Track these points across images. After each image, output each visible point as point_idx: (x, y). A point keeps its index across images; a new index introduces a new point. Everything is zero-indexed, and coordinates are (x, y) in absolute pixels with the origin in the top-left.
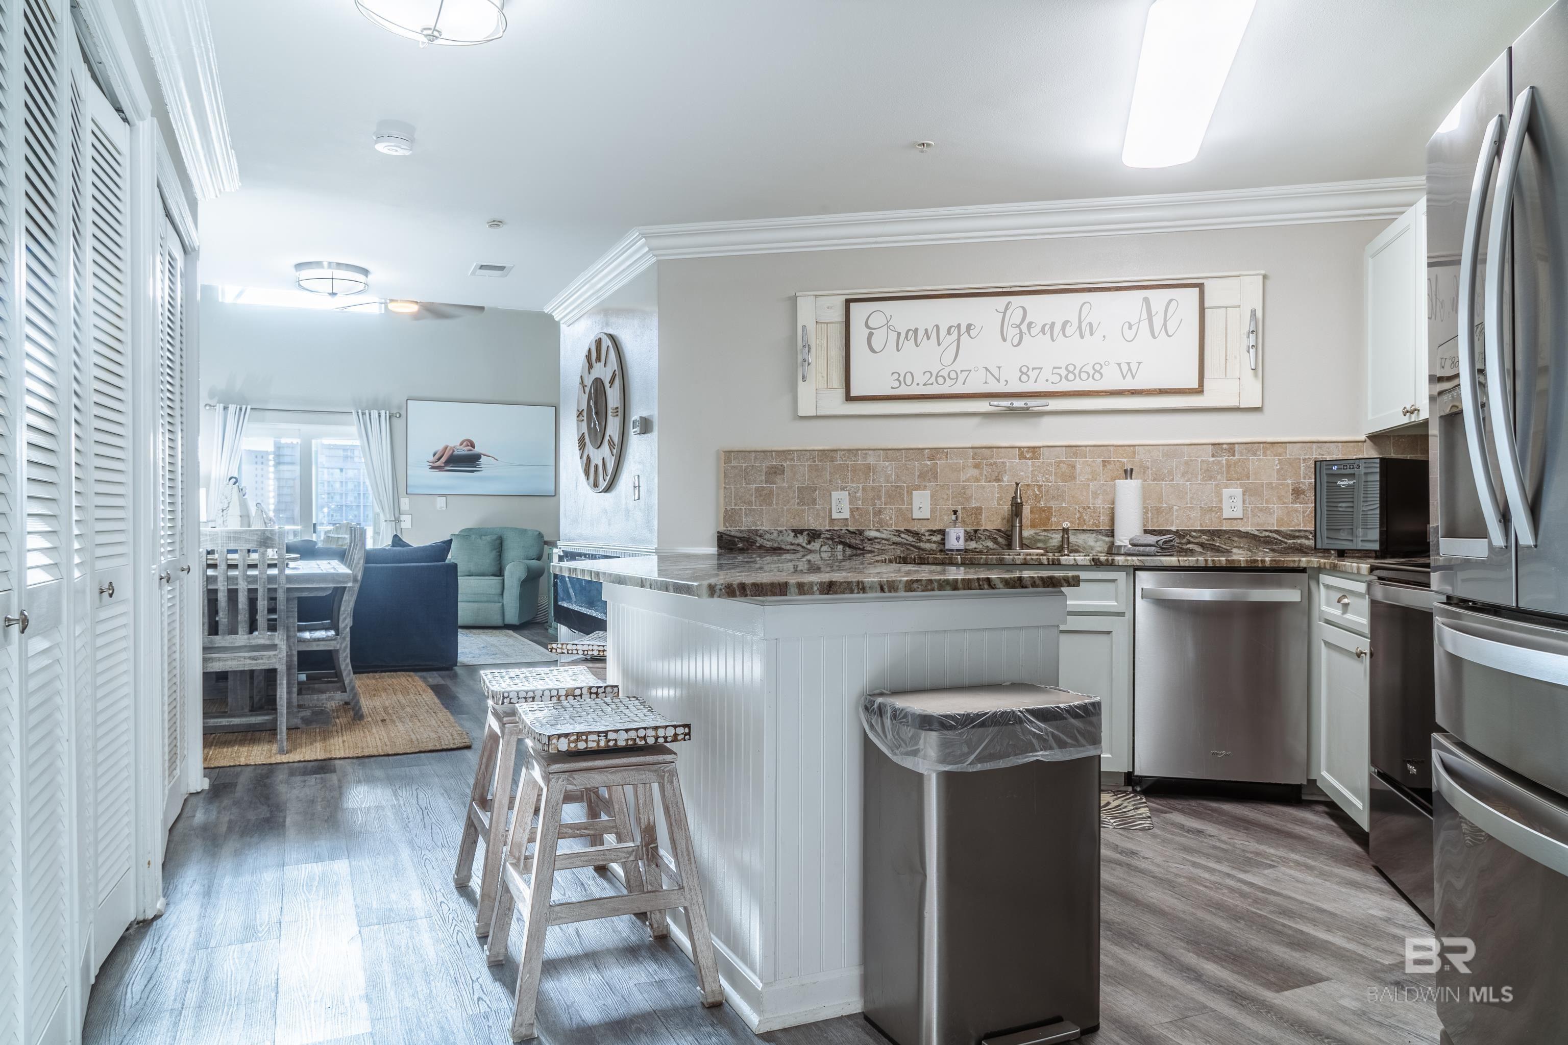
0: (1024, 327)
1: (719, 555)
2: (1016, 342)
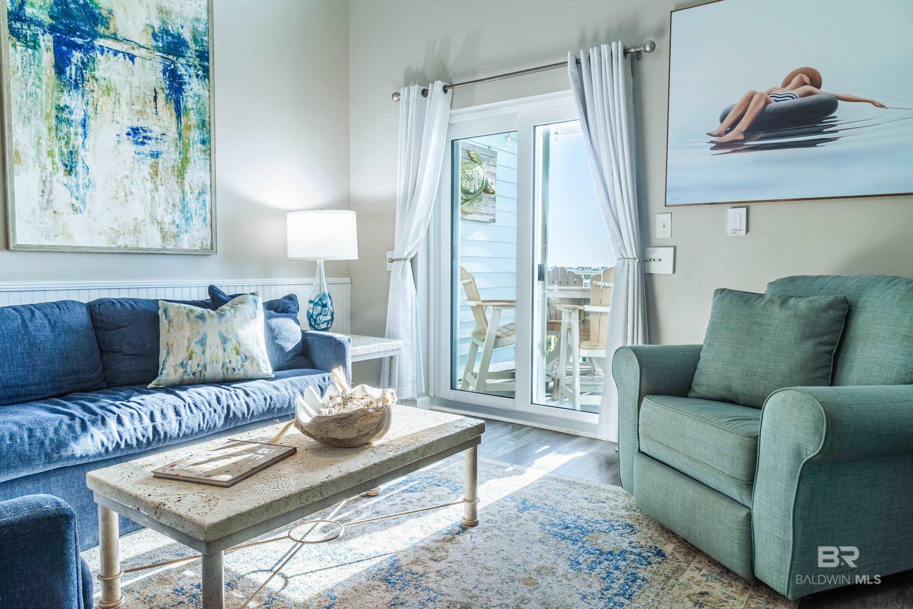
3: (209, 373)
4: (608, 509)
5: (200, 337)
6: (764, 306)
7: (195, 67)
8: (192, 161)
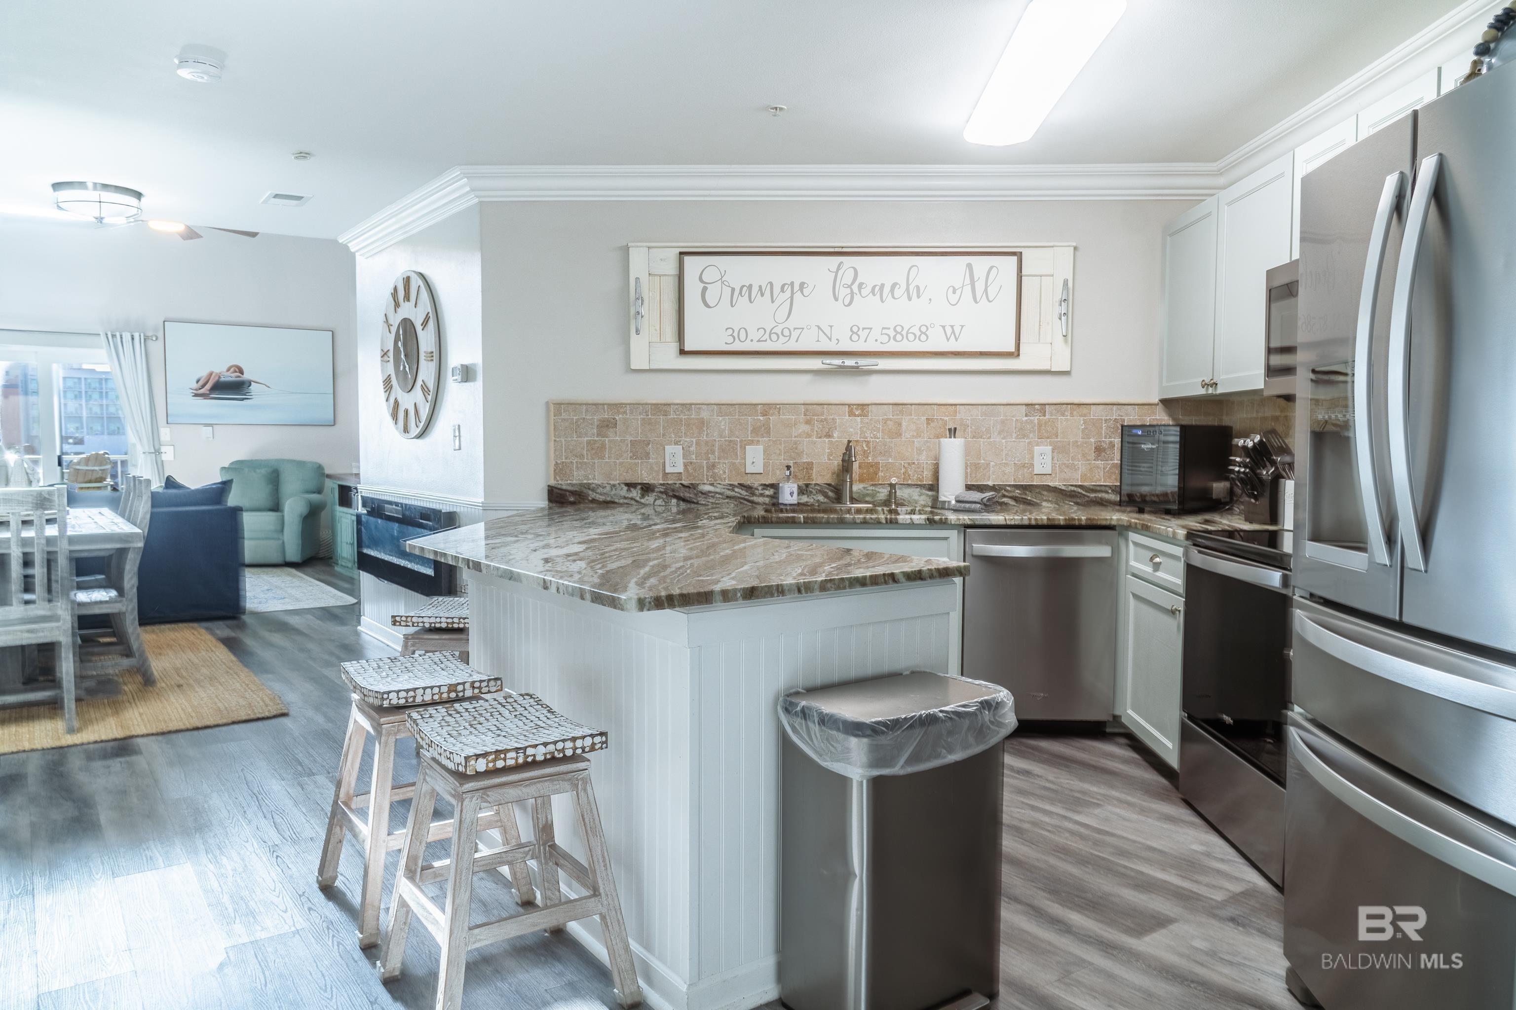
0: (855, 288)
1: (550, 508)
2: (847, 302)
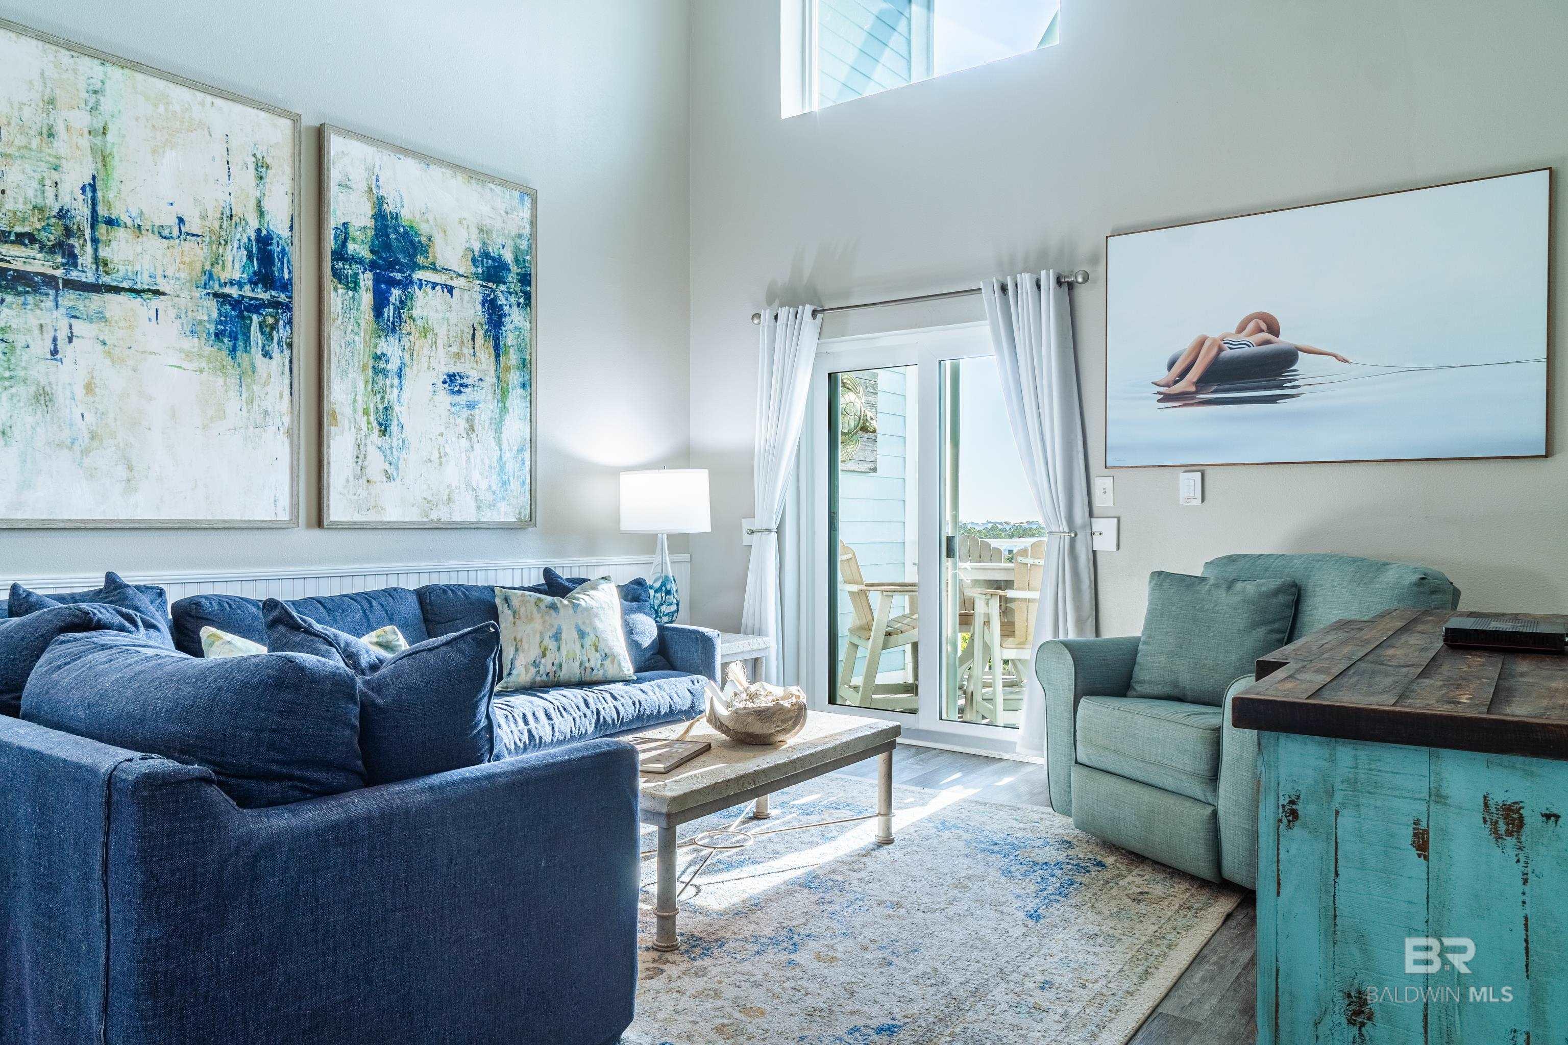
3: (564, 675)
4: (1042, 828)
5: (554, 630)
6: (1209, 590)
7: (517, 294)
8: (511, 410)
